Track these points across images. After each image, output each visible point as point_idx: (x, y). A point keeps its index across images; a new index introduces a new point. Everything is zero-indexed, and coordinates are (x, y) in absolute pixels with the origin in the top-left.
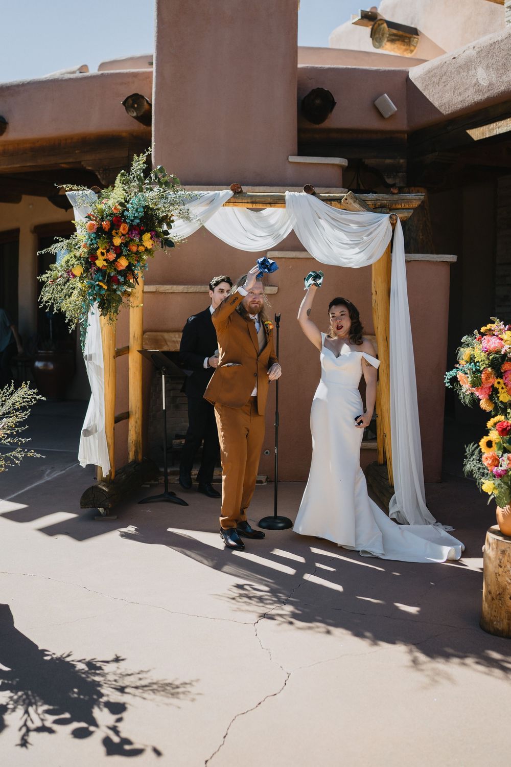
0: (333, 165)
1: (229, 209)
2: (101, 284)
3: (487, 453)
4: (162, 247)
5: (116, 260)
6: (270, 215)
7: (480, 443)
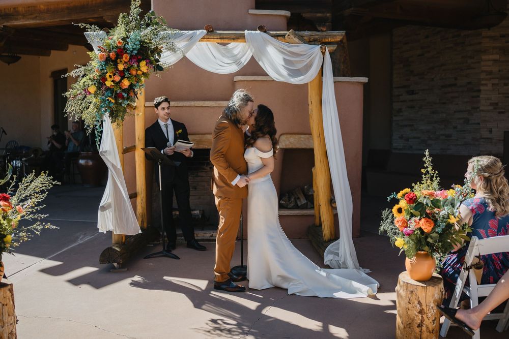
0: (280, 16)
1: (204, 44)
2: (110, 99)
3: (398, 217)
4: (155, 71)
5: (120, 81)
6: (233, 48)
7: (393, 210)
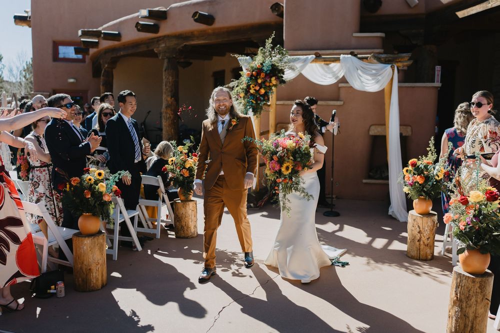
1: (313, 65)
2: (253, 101)
4: (280, 83)
5: (259, 90)
6: (333, 67)
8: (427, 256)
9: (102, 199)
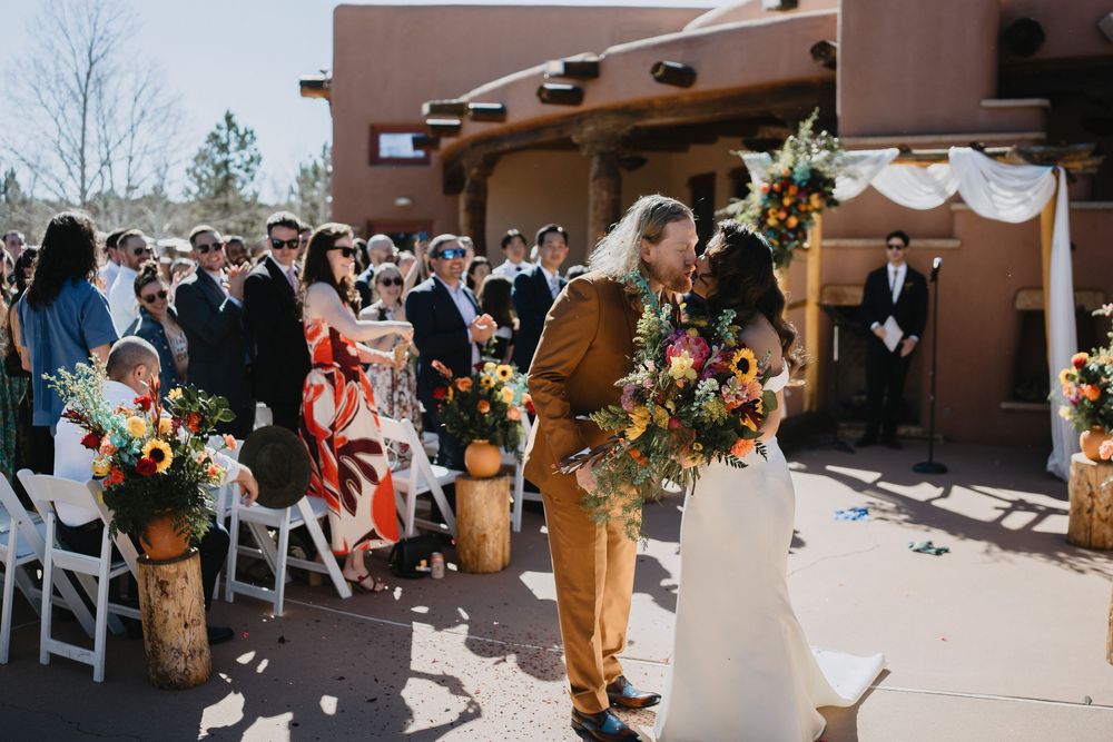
5: (786, 219)
6: (935, 172)
8: (1104, 542)
9: (506, 416)
